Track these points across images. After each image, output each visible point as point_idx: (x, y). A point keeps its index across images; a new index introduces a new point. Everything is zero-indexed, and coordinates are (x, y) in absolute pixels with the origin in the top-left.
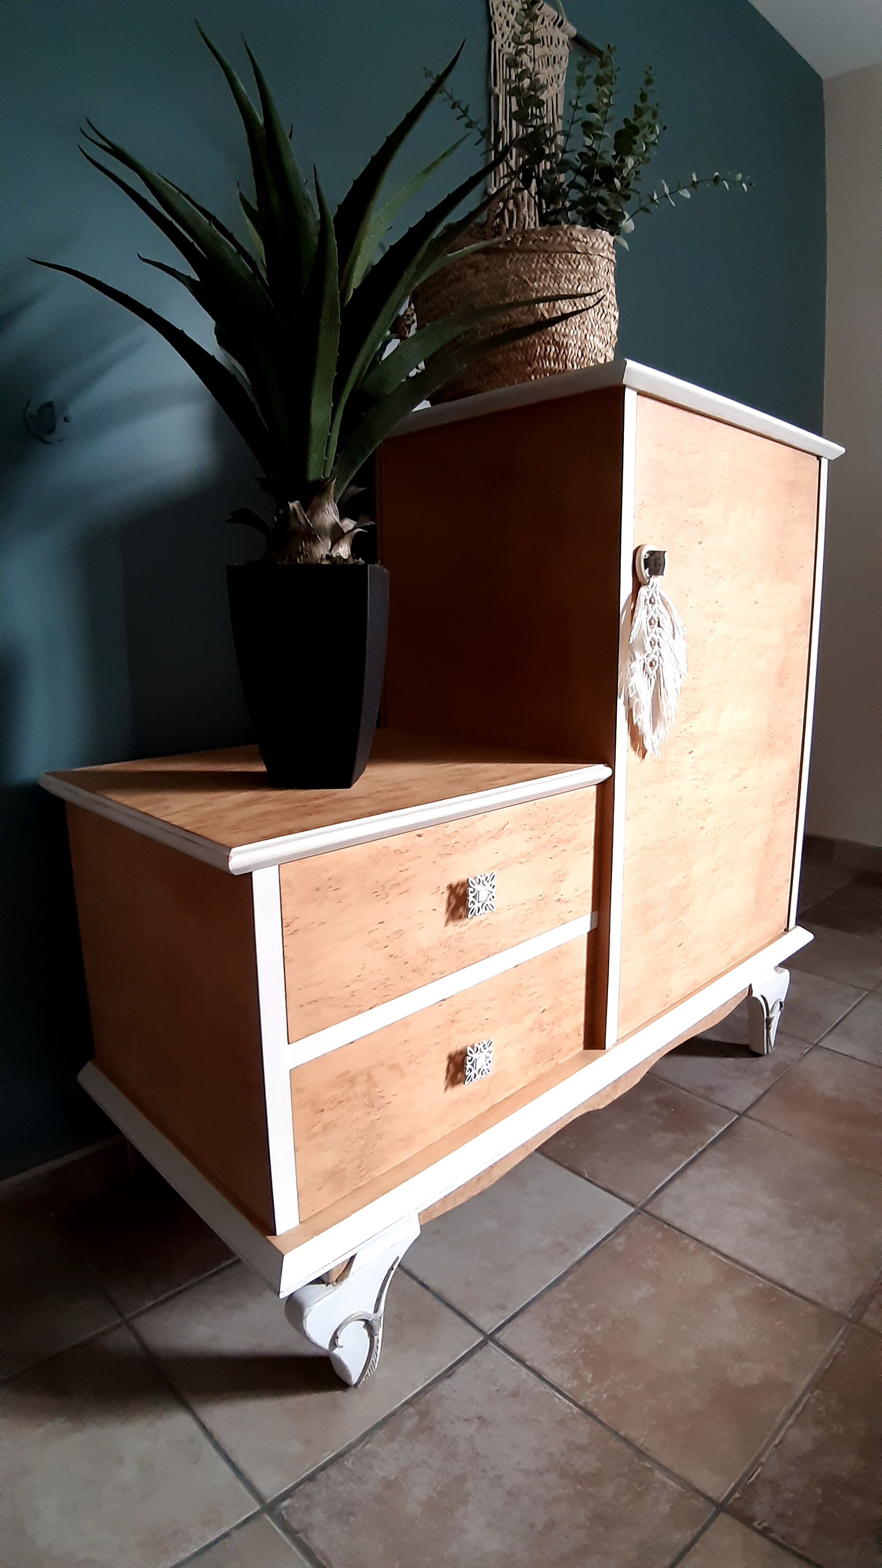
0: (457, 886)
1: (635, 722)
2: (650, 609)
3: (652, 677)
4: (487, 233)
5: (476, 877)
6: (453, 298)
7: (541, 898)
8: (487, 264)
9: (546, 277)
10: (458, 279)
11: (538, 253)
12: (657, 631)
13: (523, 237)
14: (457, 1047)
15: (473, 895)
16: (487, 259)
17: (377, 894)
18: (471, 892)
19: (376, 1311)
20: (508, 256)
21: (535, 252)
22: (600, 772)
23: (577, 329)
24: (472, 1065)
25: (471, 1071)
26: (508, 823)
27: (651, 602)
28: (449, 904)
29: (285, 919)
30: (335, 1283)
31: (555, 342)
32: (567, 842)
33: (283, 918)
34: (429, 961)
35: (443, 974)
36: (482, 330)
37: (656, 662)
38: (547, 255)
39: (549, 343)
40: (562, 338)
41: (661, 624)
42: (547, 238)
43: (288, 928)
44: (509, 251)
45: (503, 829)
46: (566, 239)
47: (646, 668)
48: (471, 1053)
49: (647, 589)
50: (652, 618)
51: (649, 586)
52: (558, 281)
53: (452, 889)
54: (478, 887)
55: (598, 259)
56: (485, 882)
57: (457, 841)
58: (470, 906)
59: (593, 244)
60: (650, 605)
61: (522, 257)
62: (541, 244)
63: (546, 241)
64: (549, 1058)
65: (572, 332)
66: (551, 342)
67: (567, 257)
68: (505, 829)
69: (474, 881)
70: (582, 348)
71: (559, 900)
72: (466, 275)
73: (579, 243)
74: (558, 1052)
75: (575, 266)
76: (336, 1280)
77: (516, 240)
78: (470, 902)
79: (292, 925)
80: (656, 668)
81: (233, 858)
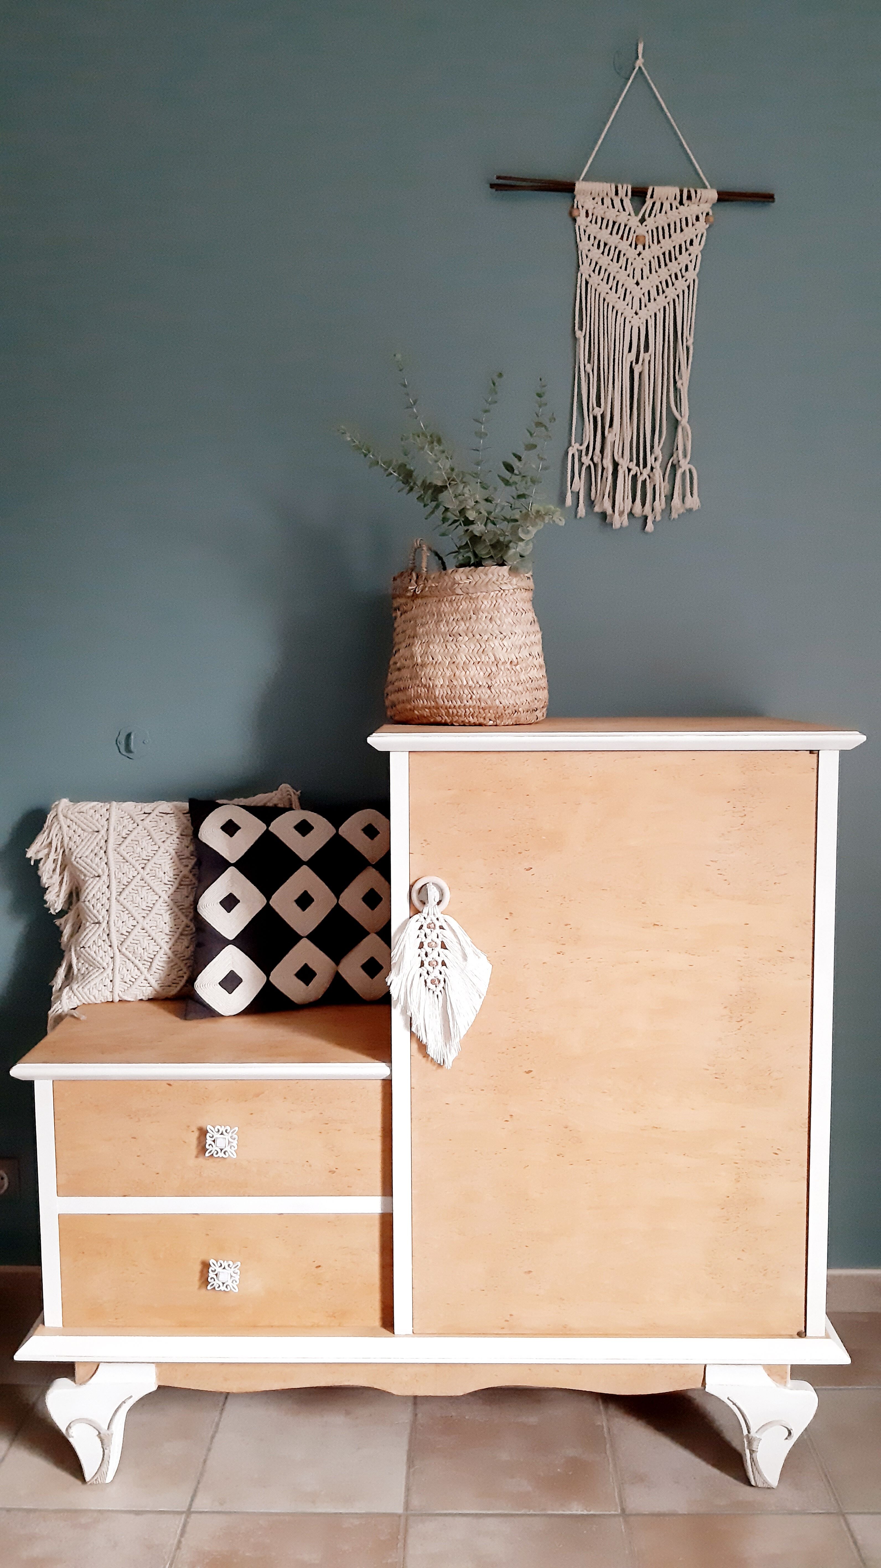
2: (429, 933)
3: (438, 993)
5: (215, 1127)
12: (441, 953)
15: (212, 1139)
18: (210, 1137)
19: (109, 1429)
22: (384, 1070)
24: (216, 1275)
25: (214, 1280)
27: (429, 927)
32: (341, 1123)
37: (440, 981)
41: (447, 947)
43: (59, 1121)
47: (427, 984)
48: (215, 1265)
49: (423, 916)
50: (432, 941)
51: (425, 913)
54: (216, 1135)
56: (225, 1133)
58: (208, 1147)
60: (428, 930)
64: (329, 1313)
69: (212, 1129)
71: (333, 1172)
76: (80, 1384)
78: (208, 1144)
79: (62, 1120)
80: (441, 985)
81: (14, 1068)
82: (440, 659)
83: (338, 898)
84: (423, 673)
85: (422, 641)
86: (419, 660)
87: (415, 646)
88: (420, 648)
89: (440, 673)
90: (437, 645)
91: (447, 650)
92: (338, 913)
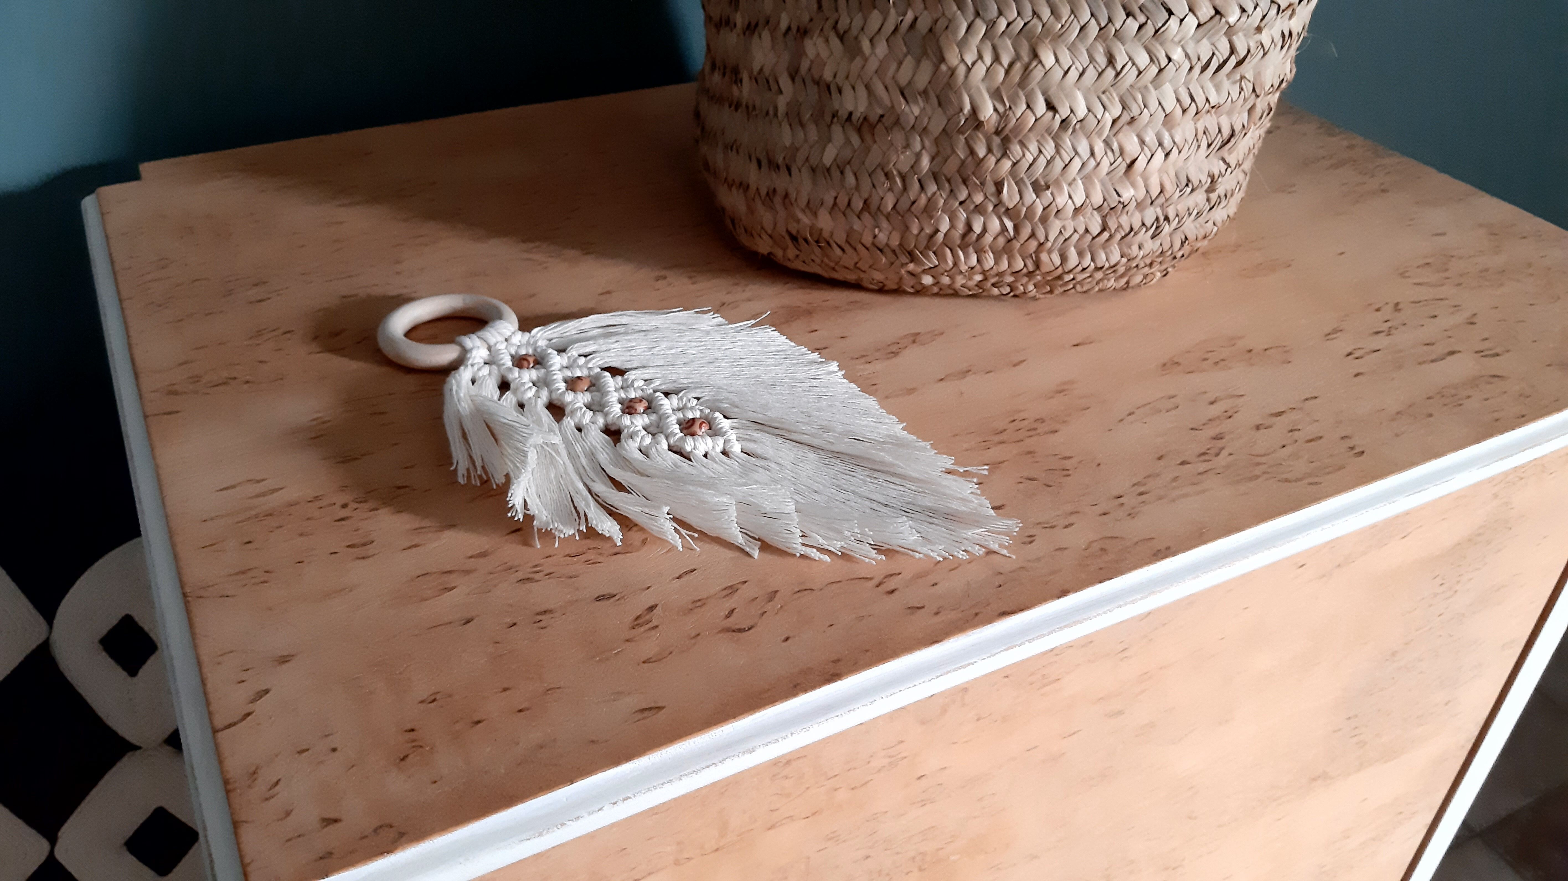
82: (1082, 111)
84: (1007, 164)
85: (992, 25)
86: (988, 111)
87: (962, 44)
88: (988, 58)
89: (1077, 163)
90: (1072, 48)
91: (1110, 73)
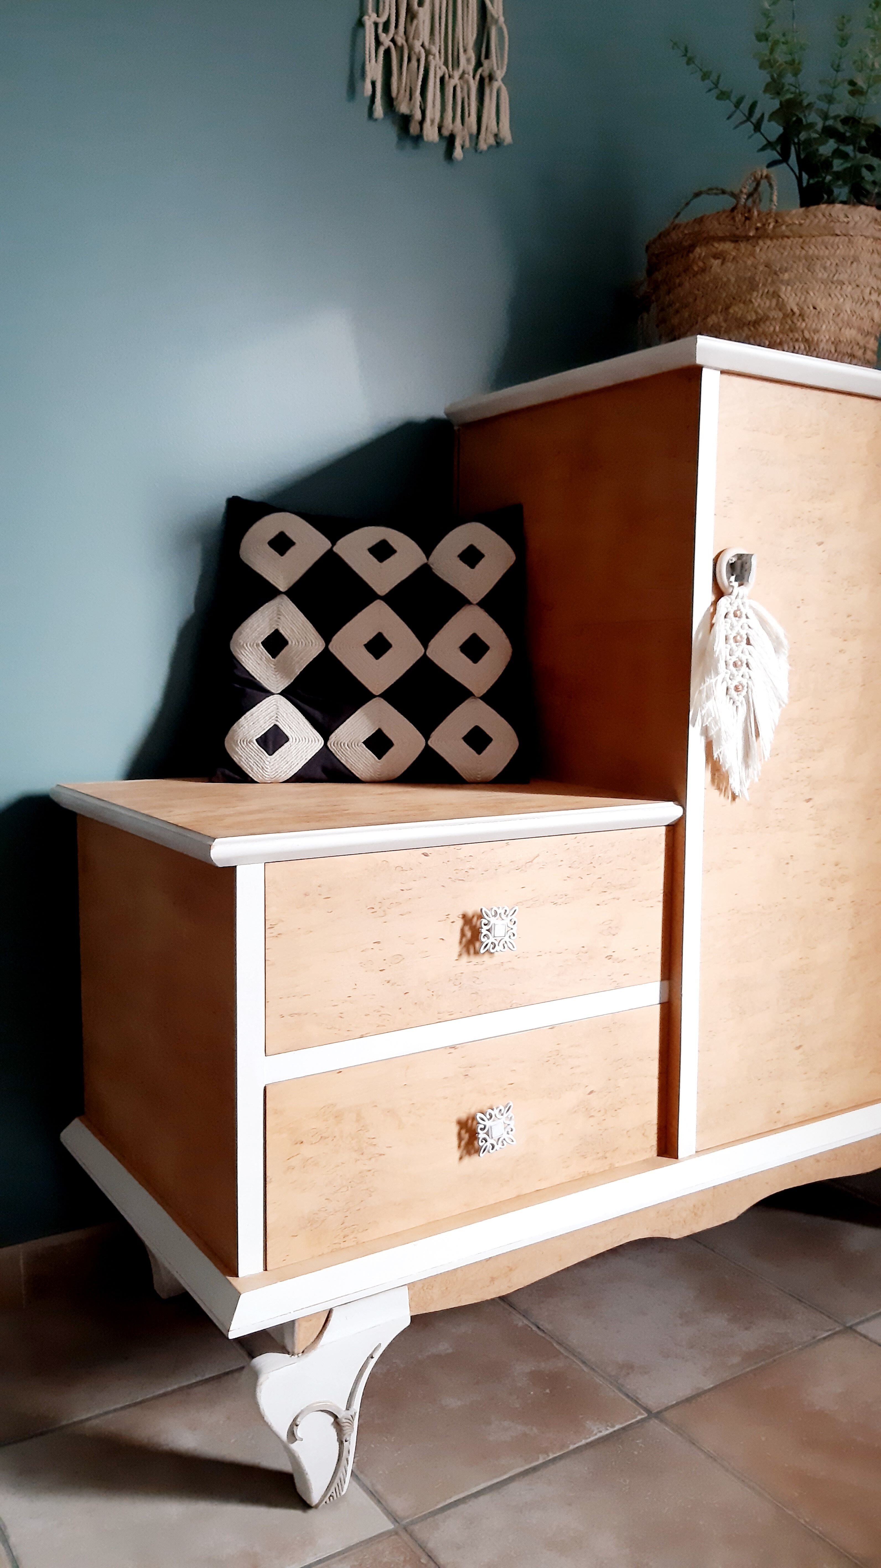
0: (473, 917)
1: (715, 756)
2: (735, 623)
3: (738, 704)
4: (737, 219)
5: (492, 909)
6: (697, 292)
7: (585, 949)
8: (734, 254)
9: (798, 266)
10: (703, 270)
11: (792, 239)
12: (745, 650)
13: (777, 222)
14: (470, 1109)
15: (487, 927)
16: (734, 248)
17: (373, 910)
18: (485, 925)
19: (348, 1408)
20: (757, 243)
21: (788, 237)
22: (668, 811)
23: (831, 322)
24: (487, 1134)
25: (486, 1141)
26: (538, 856)
27: (735, 616)
28: (463, 934)
29: (269, 920)
30: (300, 1355)
31: (804, 340)
32: (620, 889)
33: (266, 918)
34: (435, 997)
35: (452, 1017)
36: (726, 328)
37: (743, 687)
38: (801, 240)
39: (797, 340)
40: (812, 334)
41: (751, 642)
42: (802, 222)
43: (271, 930)
44: (759, 238)
45: (531, 862)
46: (824, 220)
47: (729, 693)
48: (483, 1120)
49: (730, 600)
50: (738, 634)
51: (733, 597)
52: (812, 270)
53: (467, 920)
54: (493, 920)
55: (860, 241)
56: (503, 916)
57: (473, 867)
58: (483, 940)
59: (856, 223)
60: (734, 619)
61: (773, 245)
62: (795, 228)
63: (801, 224)
64: (600, 1155)
65: (824, 327)
66: (800, 339)
67: (823, 241)
68: (534, 861)
69: (489, 913)
70: (835, 343)
71: (609, 957)
72: (711, 268)
73: (838, 224)
74: (614, 1151)
75: (833, 251)
76: (303, 1352)
77: (767, 225)
78: (483, 935)
79: (276, 927)
80: (744, 693)
81: (215, 847)
83: (426, 647)
92: (424, 666)
